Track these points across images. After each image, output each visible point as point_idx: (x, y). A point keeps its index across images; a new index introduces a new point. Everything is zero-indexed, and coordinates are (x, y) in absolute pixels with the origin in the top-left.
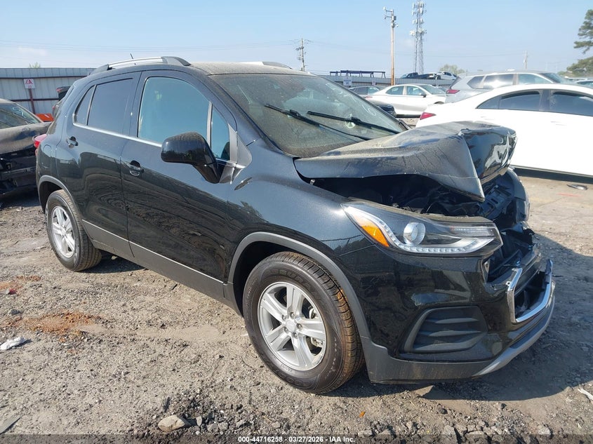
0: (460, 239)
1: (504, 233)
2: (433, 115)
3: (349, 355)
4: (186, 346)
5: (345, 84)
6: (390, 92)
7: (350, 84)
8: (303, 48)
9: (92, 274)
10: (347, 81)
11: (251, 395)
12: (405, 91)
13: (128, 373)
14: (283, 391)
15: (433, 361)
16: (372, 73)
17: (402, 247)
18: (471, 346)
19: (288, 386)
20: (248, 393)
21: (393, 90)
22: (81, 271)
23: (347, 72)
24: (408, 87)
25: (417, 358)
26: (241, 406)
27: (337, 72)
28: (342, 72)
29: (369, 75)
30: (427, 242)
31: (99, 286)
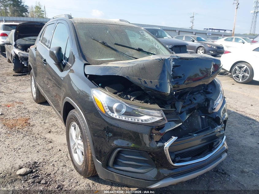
0: (143, 116)
1: (203, 117)
2: (230, 52)
3: (90, 162)
4: (51, 142)
5: (208, 34)
6: (226, 40)
7: (210, 35)
8: (193, 17)
9: (42, 105)
10: (209, 33)
11: (58, 170)
12: (234, 40)
13: (20, 149)
14: (72, 172)
15: (123, 175)
16: (226, 30)
17: (111, 115)
18: (146, 172)
19: (75, 170)
20: (57, 169)
21: (228, 39)
22: (39, 103)
23: (213, 29)
24: (236, 38)
25: (115, 171)
26: (50, 174)
27: (207, 29)
28: (210, 29)
29: (223, 31)
30: (127, 114)
31: (40, 111)
